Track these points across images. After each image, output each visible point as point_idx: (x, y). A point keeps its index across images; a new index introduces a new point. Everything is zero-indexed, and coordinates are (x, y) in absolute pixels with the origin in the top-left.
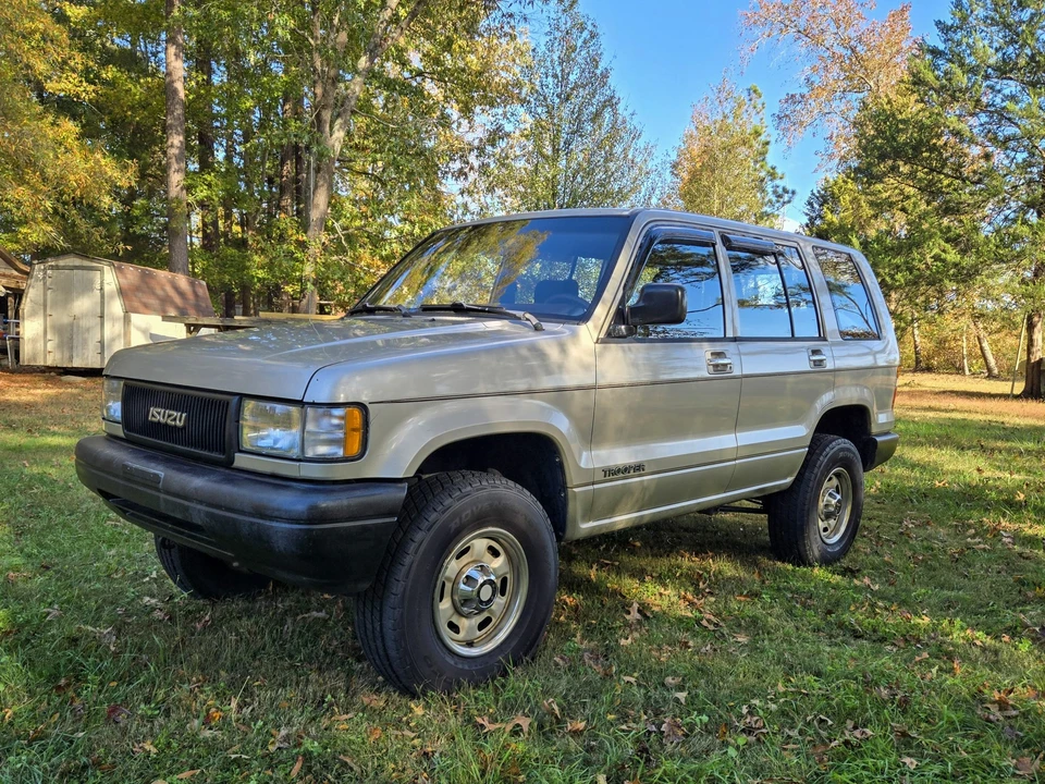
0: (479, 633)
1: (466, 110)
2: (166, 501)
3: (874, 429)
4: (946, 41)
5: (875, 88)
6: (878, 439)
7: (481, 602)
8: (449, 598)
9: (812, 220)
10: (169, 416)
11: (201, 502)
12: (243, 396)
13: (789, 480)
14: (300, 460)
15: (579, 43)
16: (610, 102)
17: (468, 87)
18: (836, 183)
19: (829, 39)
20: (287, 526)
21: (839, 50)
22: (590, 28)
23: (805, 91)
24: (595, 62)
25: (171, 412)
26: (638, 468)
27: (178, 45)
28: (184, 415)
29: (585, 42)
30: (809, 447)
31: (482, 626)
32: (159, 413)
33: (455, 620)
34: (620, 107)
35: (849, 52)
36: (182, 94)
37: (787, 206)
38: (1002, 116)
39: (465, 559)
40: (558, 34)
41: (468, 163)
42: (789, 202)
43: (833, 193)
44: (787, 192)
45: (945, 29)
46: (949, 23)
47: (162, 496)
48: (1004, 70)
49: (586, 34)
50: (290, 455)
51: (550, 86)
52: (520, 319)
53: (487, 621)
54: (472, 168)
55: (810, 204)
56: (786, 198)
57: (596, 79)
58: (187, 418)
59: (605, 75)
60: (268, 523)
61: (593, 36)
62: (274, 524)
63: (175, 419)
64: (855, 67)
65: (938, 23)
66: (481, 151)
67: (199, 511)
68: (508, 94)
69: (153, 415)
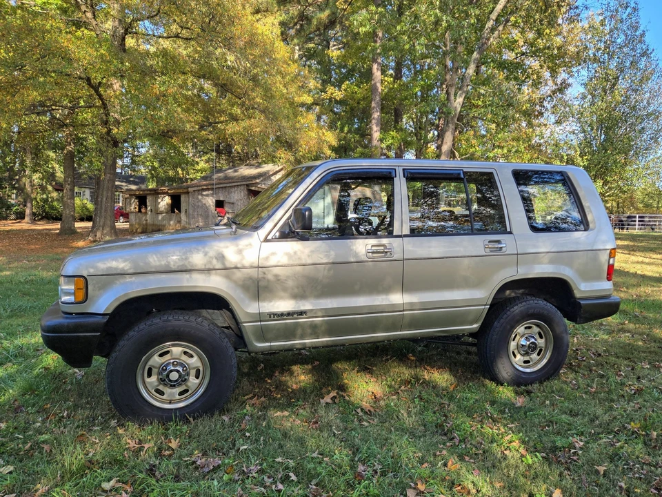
0: (178, 397)
1: (553, 72)
3: (578, 294)
6: (582, 302)
7: (170, 381)
8: (156, 377)
13: (476, 326)
17: (552, 58)
22: (633, 5)
26: (301, 313)
27: (379, 64)
30: (492, 305)
31: (180, 394)
33: (161, 388)
34: (654, 55)
36: (380, 90)
39: (167, 357)
41: (544, 107)
53: (186, 391)
54: (547, 109)
57: (635, 38)
59: (643, 35)
61: (635, 10)
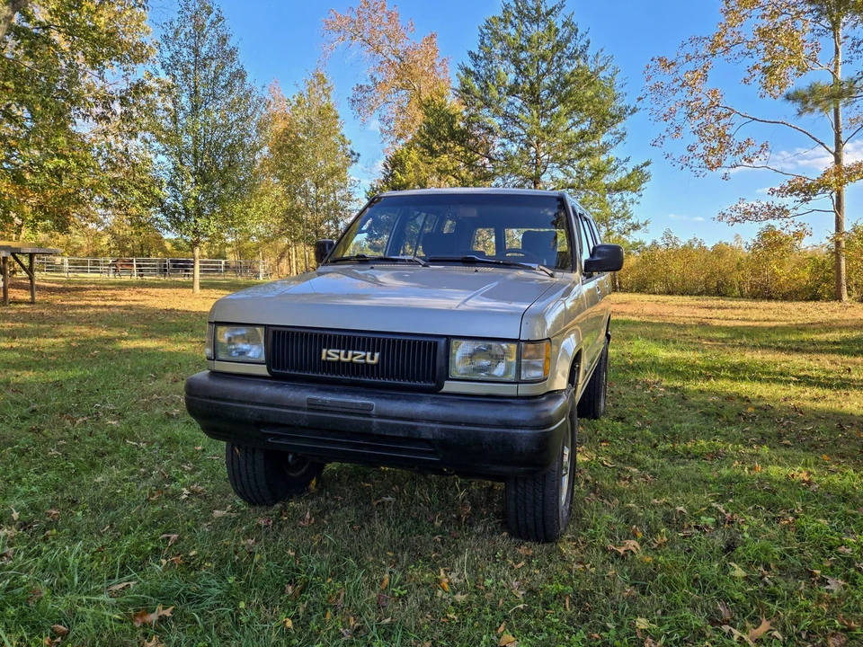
1: (94, 61)
2: (380, 424)
4: (474, 66)
5: (417, 89)
9: (386, 177)
10: (354, 356)
11: (433, 421)
12: (449, 338)
14: (518, 383)
15: (208, 23)
16: (240, 75)
18: (402, 153)
19: (385, 50)
20: (531, 432)
21: (393, 59)
22: (216, 12)
23: (370, 84)
24: (223, 40)
25: (355, 352)
28: (377, 355)
29: (212, 22)
32: (339, 354)
34: (248, 79)
35: (399, 60)
37: (354, 164)
38: (513, 119)
40: (189, 13)
41: (110, 109)
42: (356, 161)
43: (401, 160)
44: (354, 154)
45: (475, 57)
46: (477, 53)
47: (375, 420)
48: (513, 91)
49: (212, 16)
50: (507, 379)
51: (184, 54)
52: (535, 269)
54: (114, 114)
55: (386, 166)
56: (354, 158)
58: (382, 357)
59: (233, 52)
60: (513, 431)
62: (519, 431)
63: (365, 358)
64: (405, 71)
65: (470, 53)
66: (124, 101)
67: (432, 429)
68: (138, 54)
69: (328, 355)
